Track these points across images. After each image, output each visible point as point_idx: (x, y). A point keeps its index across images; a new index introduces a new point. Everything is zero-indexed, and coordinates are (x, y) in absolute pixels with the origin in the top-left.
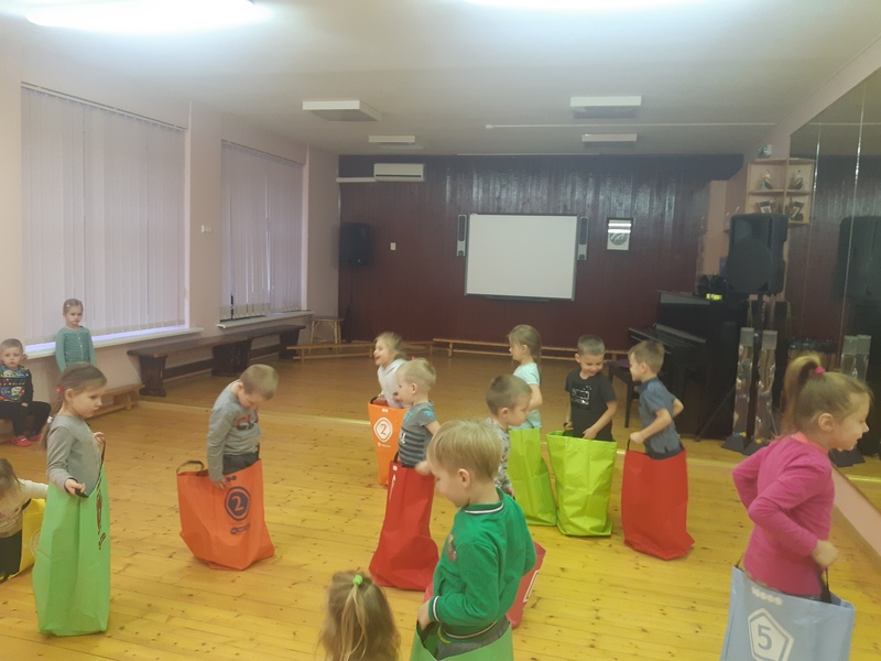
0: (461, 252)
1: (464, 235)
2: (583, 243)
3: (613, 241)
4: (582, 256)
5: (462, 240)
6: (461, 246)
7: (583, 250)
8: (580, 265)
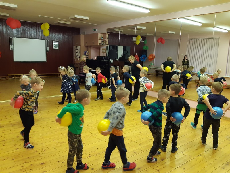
0: (11, 49)
2: (48, 47)
4: (48, 50)
5: (12, 45)
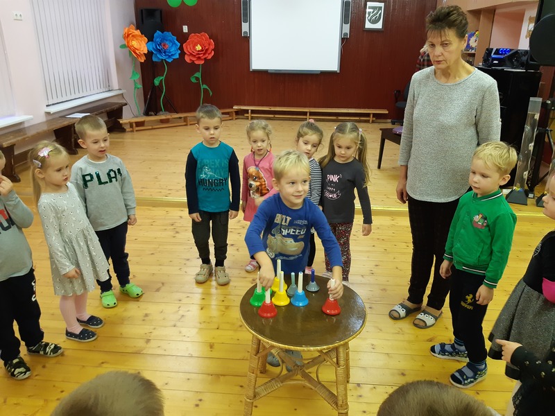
0: (246, 32)
1: (247, 18)
2: (346, 23)
3: (370, 21)
4: (346, 34)
5: (245, 21)
6: (245, 27)
7: (347, 28)
8: (344, 41)
